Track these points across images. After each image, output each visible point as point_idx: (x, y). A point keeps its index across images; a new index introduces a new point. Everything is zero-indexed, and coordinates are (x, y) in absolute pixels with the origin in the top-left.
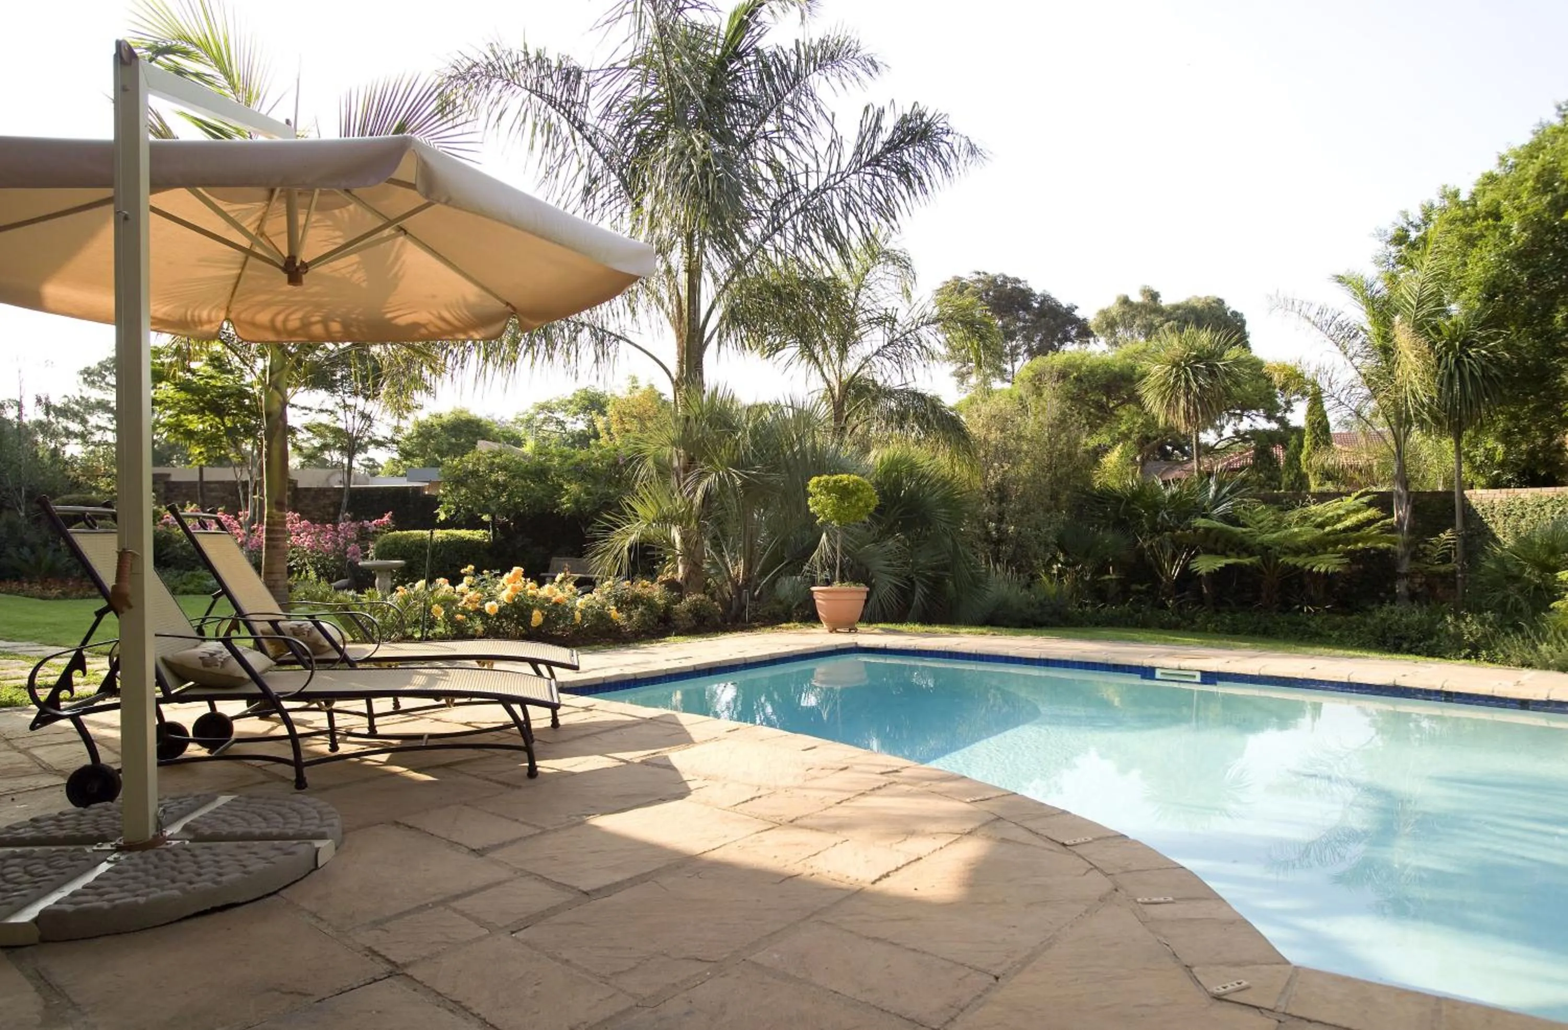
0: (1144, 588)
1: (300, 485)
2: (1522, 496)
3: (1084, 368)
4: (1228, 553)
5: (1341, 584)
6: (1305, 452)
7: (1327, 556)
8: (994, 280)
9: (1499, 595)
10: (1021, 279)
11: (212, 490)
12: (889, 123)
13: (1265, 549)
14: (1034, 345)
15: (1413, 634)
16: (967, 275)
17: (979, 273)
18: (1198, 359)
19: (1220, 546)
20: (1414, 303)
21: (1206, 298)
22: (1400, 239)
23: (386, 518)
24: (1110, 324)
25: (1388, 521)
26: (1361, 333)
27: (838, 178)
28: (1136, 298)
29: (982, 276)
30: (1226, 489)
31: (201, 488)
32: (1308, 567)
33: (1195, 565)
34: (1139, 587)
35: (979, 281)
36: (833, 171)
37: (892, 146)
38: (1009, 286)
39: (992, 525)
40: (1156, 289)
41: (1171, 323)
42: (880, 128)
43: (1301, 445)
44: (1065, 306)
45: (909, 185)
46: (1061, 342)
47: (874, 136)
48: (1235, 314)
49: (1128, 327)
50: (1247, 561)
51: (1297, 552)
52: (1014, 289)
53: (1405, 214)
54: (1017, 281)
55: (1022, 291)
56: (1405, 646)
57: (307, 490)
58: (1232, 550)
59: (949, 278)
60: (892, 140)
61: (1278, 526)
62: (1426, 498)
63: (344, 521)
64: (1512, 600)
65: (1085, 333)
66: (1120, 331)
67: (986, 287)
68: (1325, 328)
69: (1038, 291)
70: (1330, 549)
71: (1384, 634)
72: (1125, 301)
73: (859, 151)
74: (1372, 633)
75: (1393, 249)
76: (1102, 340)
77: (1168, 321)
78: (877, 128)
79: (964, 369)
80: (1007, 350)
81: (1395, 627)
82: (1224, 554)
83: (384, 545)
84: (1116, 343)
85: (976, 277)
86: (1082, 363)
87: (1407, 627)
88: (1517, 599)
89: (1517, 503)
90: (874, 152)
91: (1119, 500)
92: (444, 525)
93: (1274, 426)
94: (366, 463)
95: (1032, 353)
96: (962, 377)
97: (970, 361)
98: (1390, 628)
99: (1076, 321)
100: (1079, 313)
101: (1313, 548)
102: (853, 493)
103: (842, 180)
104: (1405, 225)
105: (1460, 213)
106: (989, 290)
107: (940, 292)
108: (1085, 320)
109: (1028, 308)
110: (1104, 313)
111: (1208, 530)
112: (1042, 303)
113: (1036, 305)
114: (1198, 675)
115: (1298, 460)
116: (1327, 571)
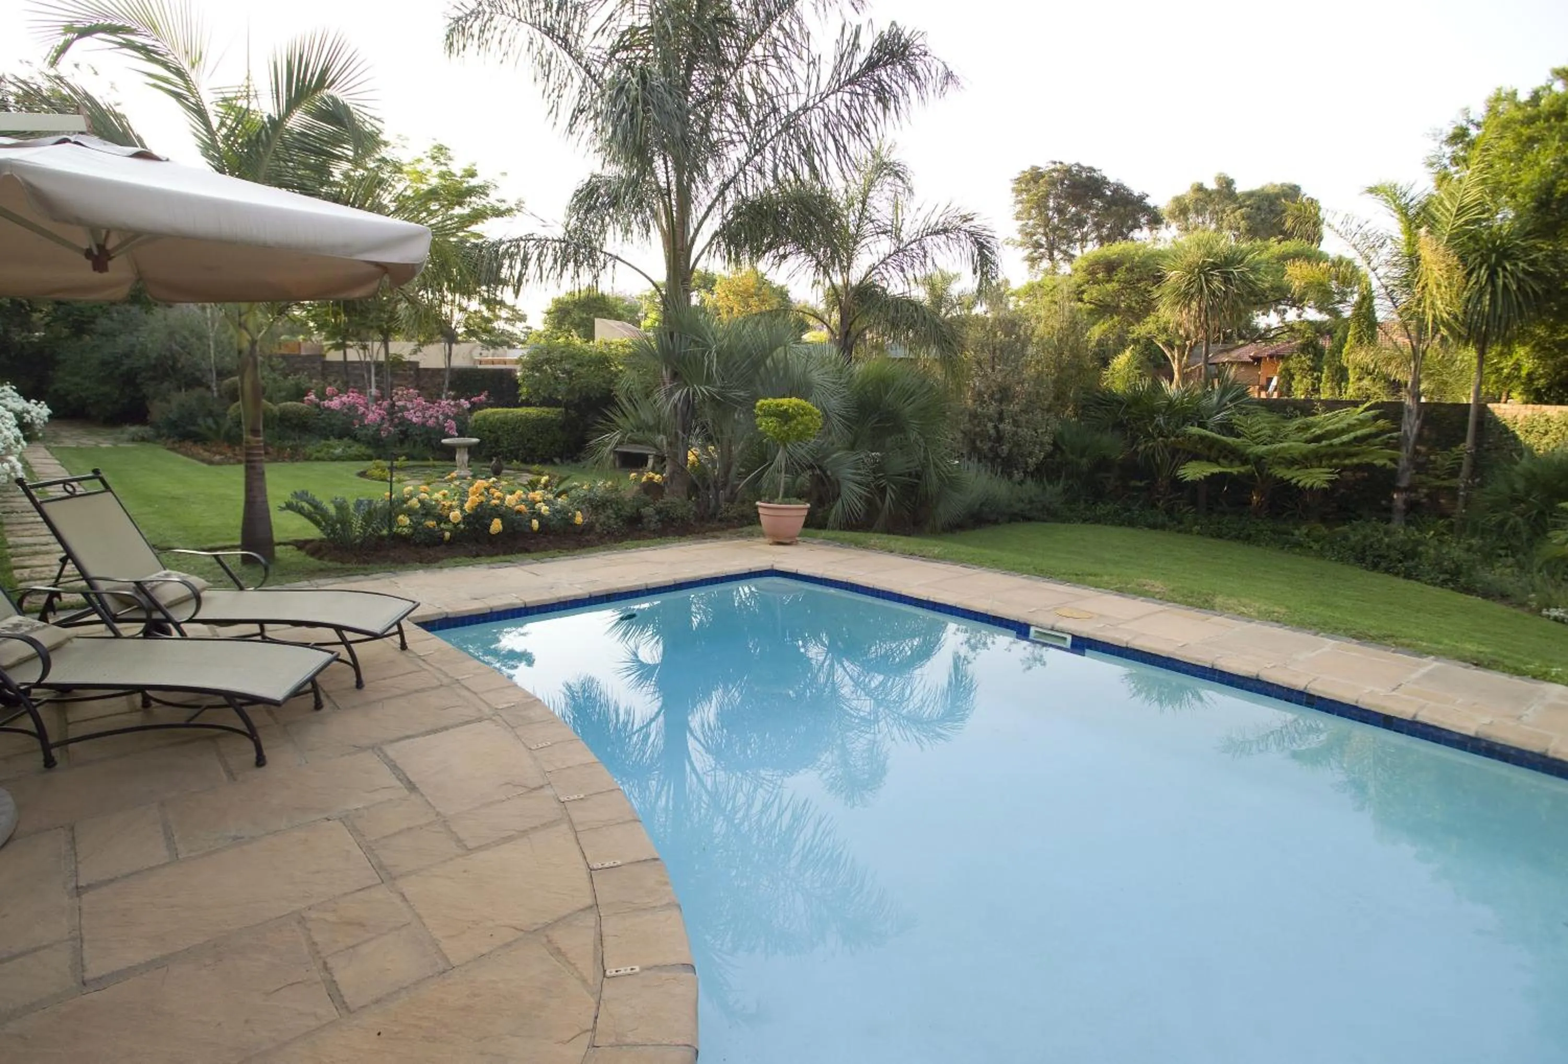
0: (1143, 484)
1: (421, 366)
2: (1549, 413)
3: (1137, 259)
4: (1221, 460)
5: (1342, 491)
6: (1347, 346)
7: (1318, 470)
8: (1068, 171)
9: (1499, 517)
10: (1096, 167)
11: (355, 368)
12: (867, 42)
13: (1259, 460)
14: (1105, 231)
15: (1394, 554)
16: (1044, 165)
17: (1055, 163)
18: (1215, 266)
19: (1214, 454)
20: (1454, 211)
21: (1282, 185)
22: (1459, 136)
23: (483, 397)
24: (1181, 210)
25: (1395, 434)
26: (1389, 241)
27: (817, 99)
28: (1211, 185)
29: (1058, 166)
30: (1229, 397)
31: (346, 368)
32: (1294, 481)
33: (1182, 472)
34: (1139, 484)
35: (1054, 170)
36: (812, 93)
37: (871, 65)
38: (1084, 175)
39: (990, 425)
40: (1231, 176)
41: (1243, 210)
42: (859, 47)
43: (1345, 339)
44: (1136, 194)
45: (886, 107)
46: (1131, 229)
47: (852, 54)
48: (1312, 201)
49: (1198, 213)
50: (1235, 470)
51: (1291, 462)
52: (1089, 178)
53: (1466, 111)
54: (1092, 170)
55: (1097, 180)
56: (1383, 564)
57: (426, 370)
58: (1225, 457)
59: (1027, 168)
60: (871, 58)
61: (1273, 439)
62: (1443, 410)
63: (447, 398)
64: (1511, 521)
65: (1155, 220)
66: (1192, 216)
67: (1061, 176)
68: (1349, 237)
69: (1112, 179)
70: (1324, 463)
71: (1364, 551)
72: (1200, 188)
73: (836, 70)
74: (1353, 549)
75: (1448, 150)
76: (1174, 225)
77: (1240, 207)
78: (856, 46)
79: (1035, 255)
80: (1078, 235)
81: (1376, 546)
82: (1216, 461)
83: (476, 421)
84: (1187, 229)
85: (1052, 166)
86: (1137, 253)
87: (1389, 546)
88: (1516, 522)
89: (1542, 420)
90: (853, 72)
91: (1121, 403)
92: (527, 404)
93: (1324, 317)
94: (525, 330)
95: (1101, 240)
96: (1033, 261)
97: (1041, 246)
98: (1371, 546)
99: (1146, 209)
100: (1150, 202)
101: (1304, 461)
102: (792, 417)
103: (821, 100)
104: (1464, 124)
105: (1519, 115)
106: (1065, 178)
107: (1019, 181)
108: (1155, 207)
109: (1101, 196)
110: (1178, 200)
111: (1202, 438)
112: (1115, 192)
113: (1109, 193)
114: (1069, 638)
115: (1341, 352)
116: (1312, 487)
